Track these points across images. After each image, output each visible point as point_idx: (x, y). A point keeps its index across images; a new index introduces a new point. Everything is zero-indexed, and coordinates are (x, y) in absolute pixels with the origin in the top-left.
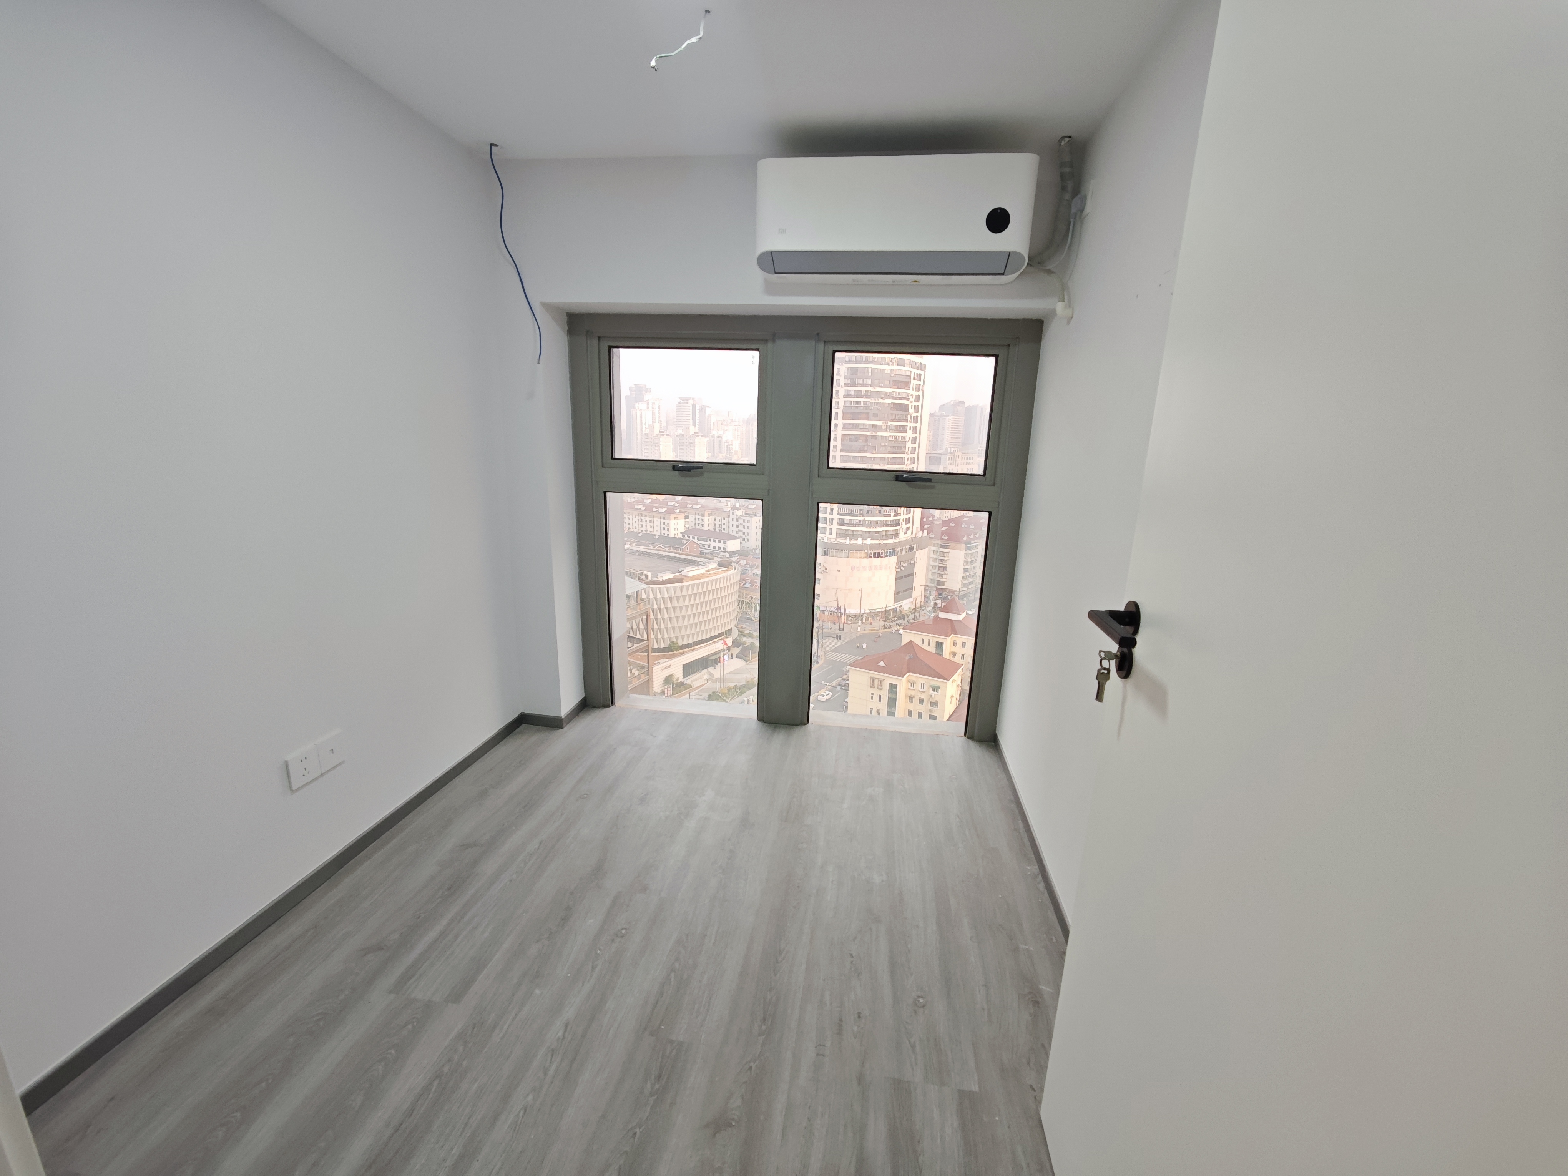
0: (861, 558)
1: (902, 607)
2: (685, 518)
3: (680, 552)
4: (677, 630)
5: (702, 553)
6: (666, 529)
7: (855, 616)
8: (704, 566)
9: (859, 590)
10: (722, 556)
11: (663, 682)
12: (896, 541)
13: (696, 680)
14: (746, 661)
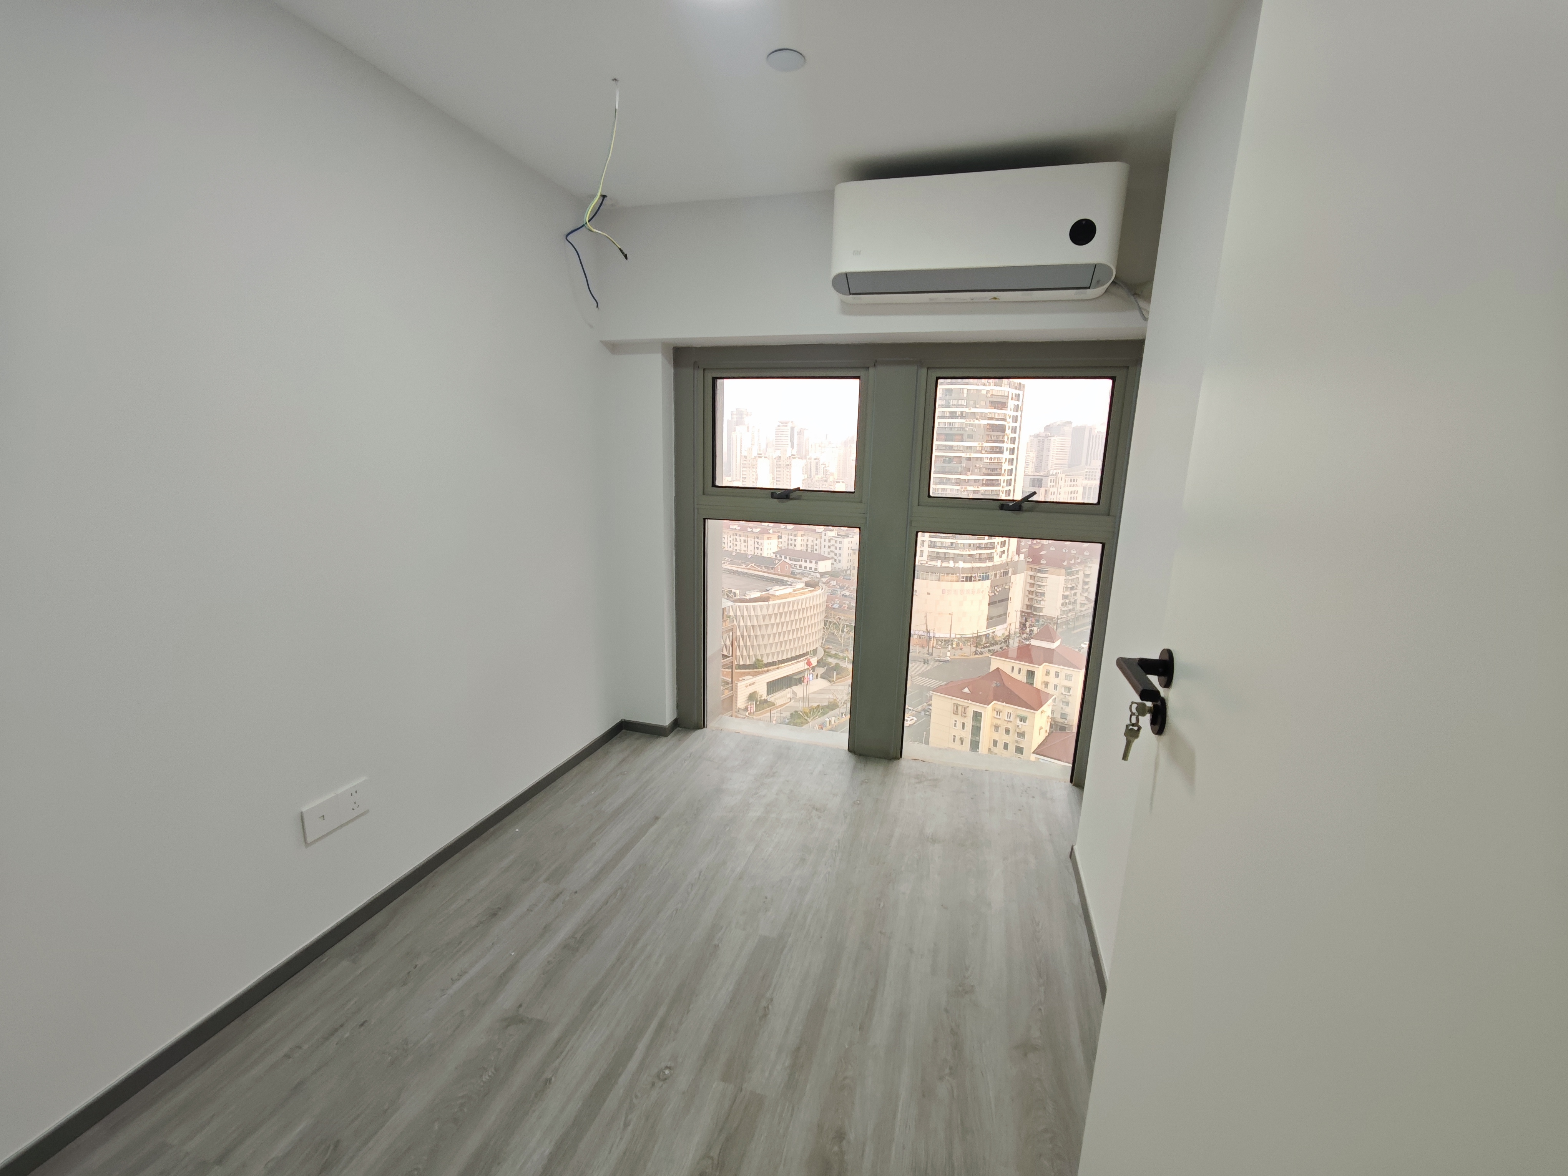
0: (953, 581)
1: (996, 634)
2: (778, 539)
3: (773, 572)
4: (763, 648)
5: (793, 573)
6: (760, 549)
7: (945, 640)
8: (792, 585)
9: (950, 614)
10: (813, 577)
11: (746, 699)
12: (990, 564)
13: (779, 698)
14: (830, 681)
